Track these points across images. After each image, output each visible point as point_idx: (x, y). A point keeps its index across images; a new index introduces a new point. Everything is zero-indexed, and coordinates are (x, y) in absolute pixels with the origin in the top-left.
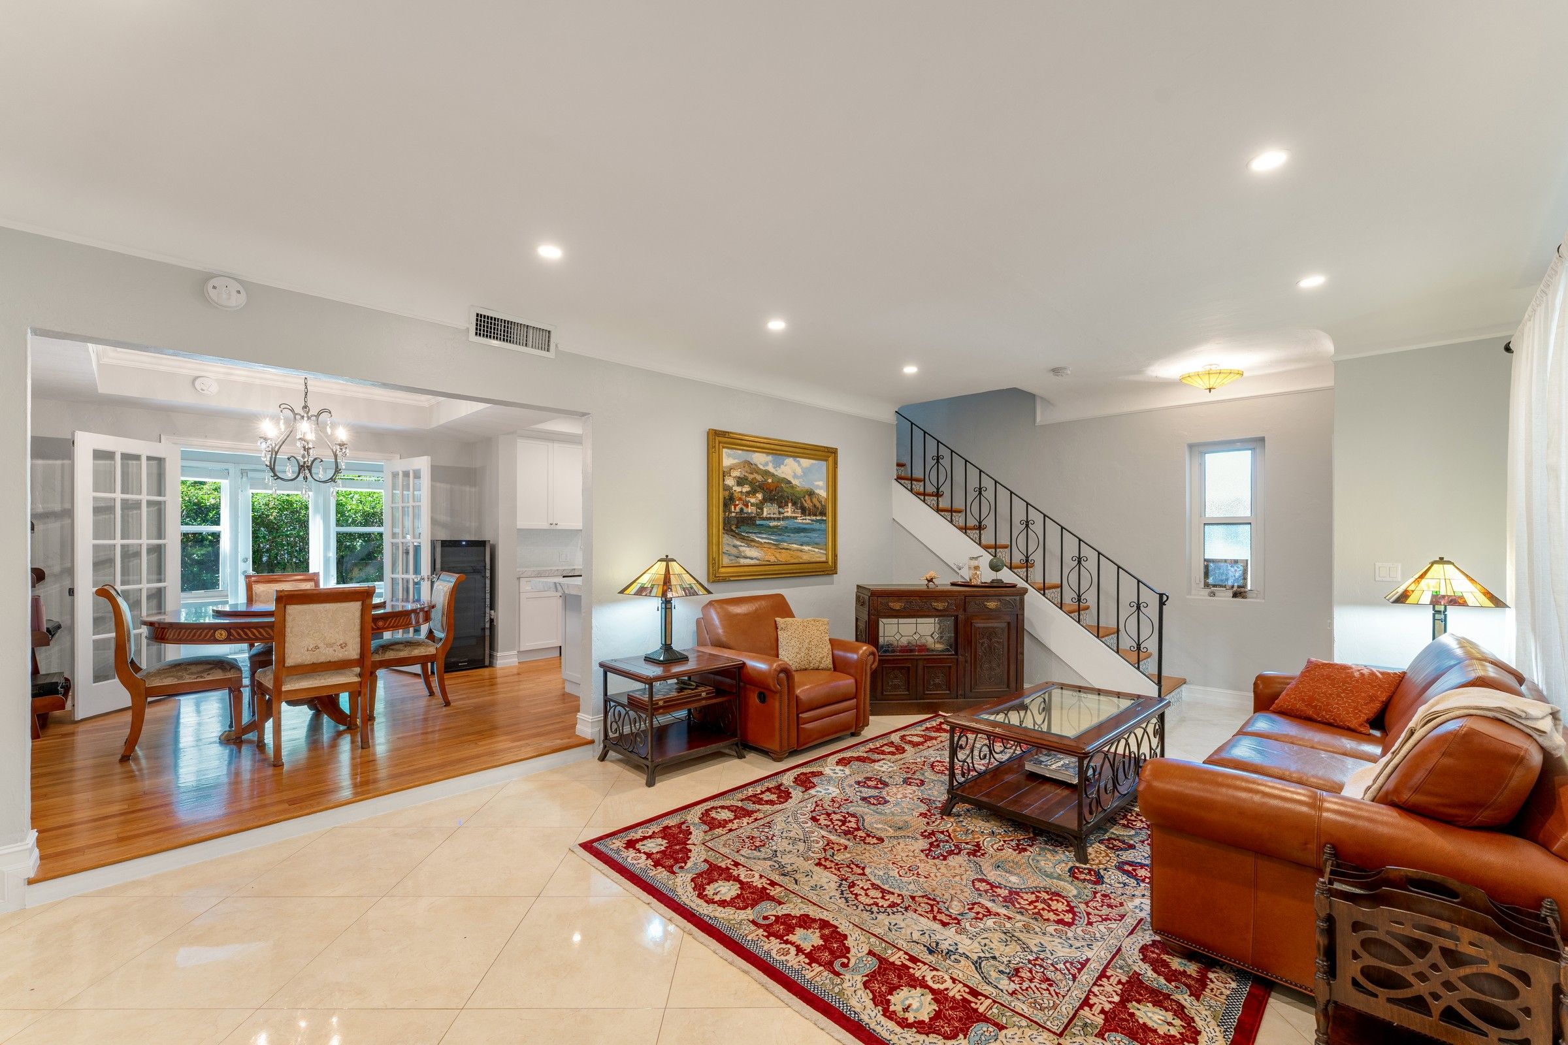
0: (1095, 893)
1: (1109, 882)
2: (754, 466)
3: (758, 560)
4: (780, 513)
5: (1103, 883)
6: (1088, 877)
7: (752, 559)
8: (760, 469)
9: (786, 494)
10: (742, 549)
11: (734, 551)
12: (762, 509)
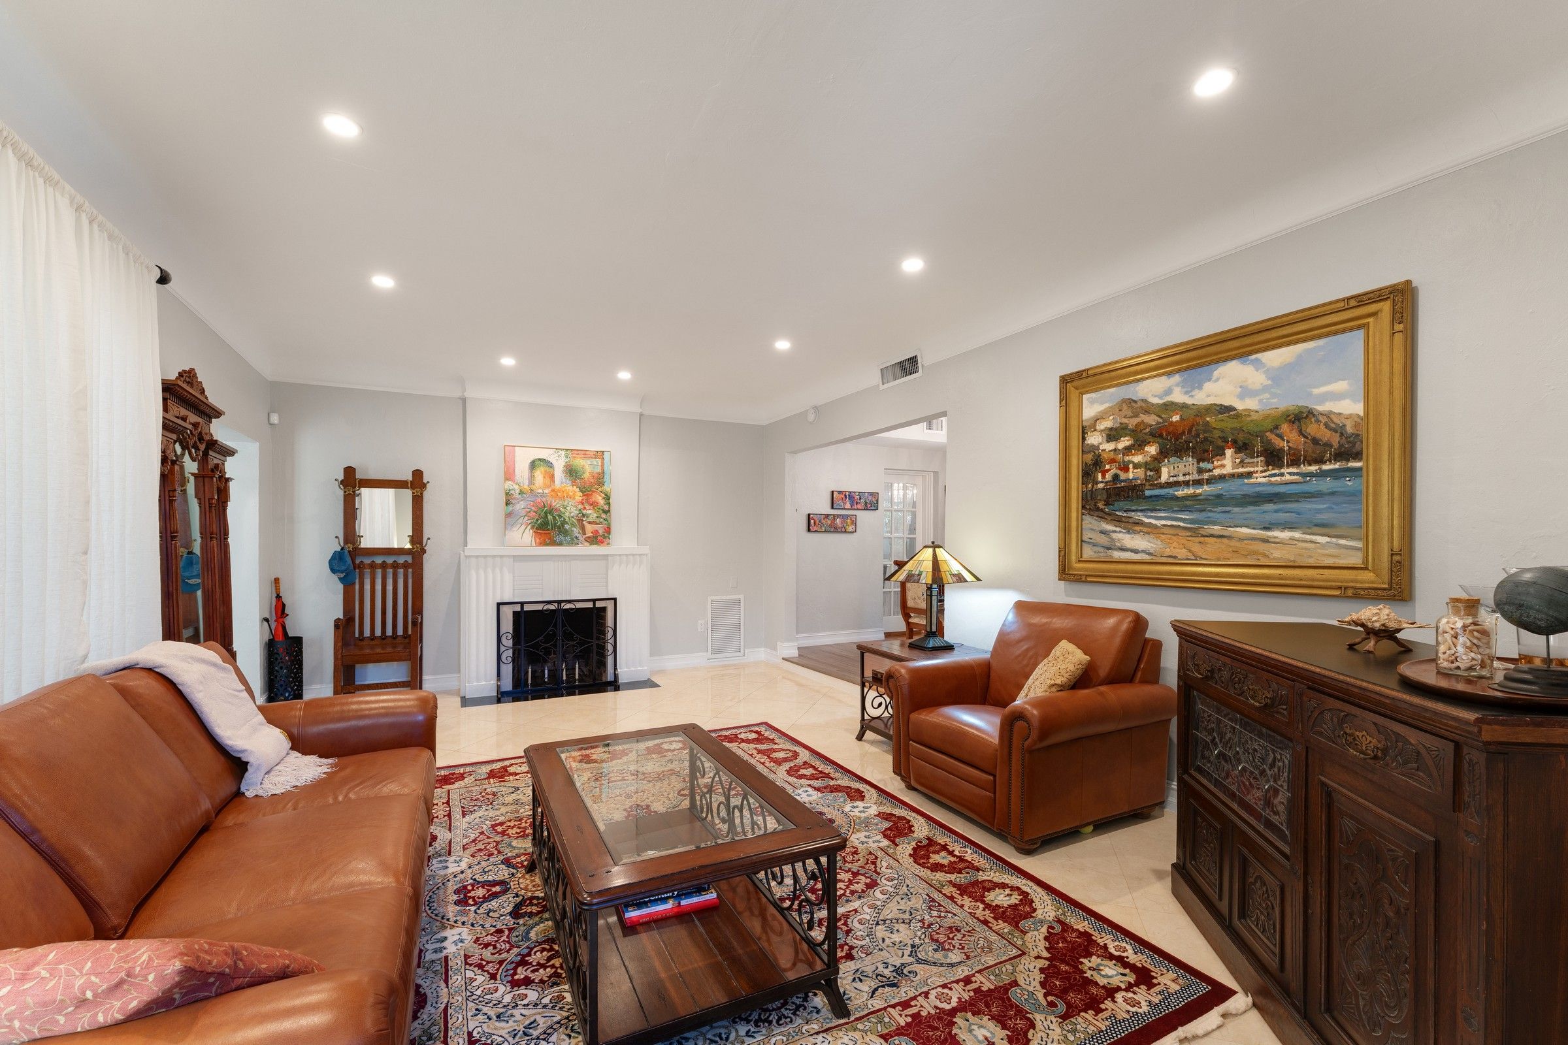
0: (499, 852)
1: (499, 866)
2: (1140, 404)
3: (1150, 554)
4: (1200, 471)
5: (502, 861)
6: (518, 860)
7: (1136, 551)
8: (1153, 405)
9: (1217, 434)
10: (1114, 536)
11: (1102, 539)
12: (1158, 471)
